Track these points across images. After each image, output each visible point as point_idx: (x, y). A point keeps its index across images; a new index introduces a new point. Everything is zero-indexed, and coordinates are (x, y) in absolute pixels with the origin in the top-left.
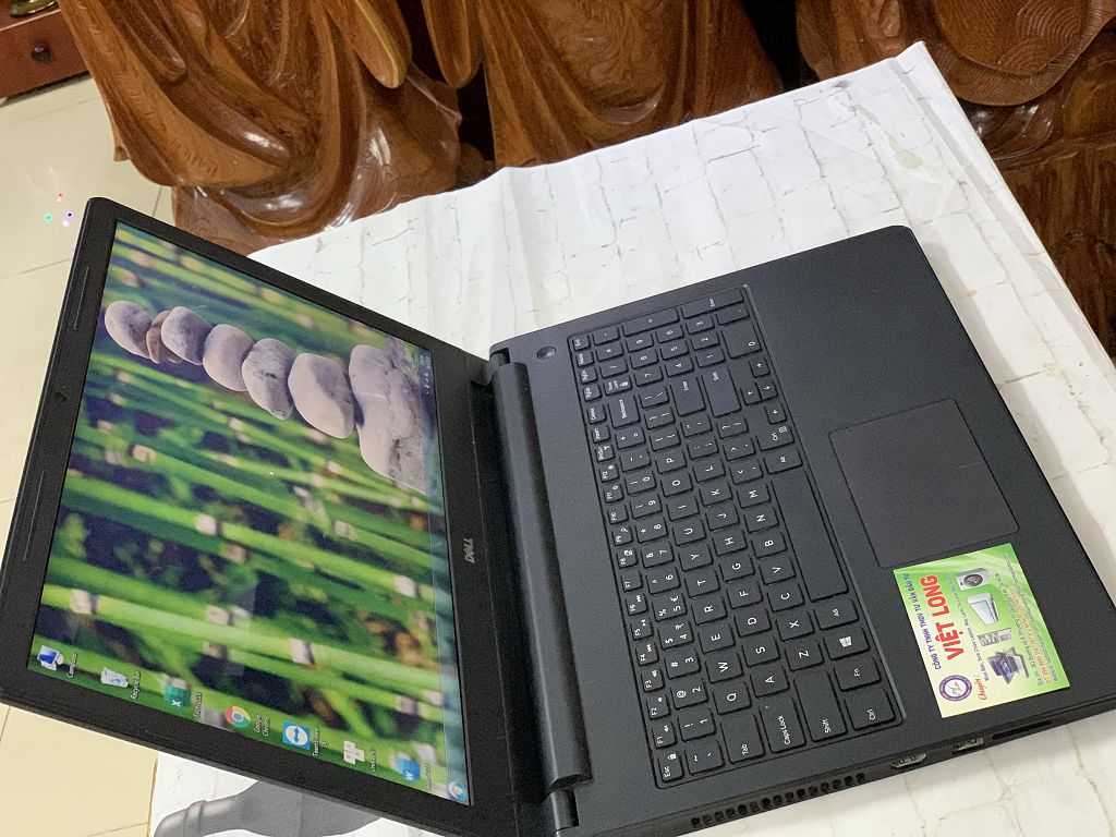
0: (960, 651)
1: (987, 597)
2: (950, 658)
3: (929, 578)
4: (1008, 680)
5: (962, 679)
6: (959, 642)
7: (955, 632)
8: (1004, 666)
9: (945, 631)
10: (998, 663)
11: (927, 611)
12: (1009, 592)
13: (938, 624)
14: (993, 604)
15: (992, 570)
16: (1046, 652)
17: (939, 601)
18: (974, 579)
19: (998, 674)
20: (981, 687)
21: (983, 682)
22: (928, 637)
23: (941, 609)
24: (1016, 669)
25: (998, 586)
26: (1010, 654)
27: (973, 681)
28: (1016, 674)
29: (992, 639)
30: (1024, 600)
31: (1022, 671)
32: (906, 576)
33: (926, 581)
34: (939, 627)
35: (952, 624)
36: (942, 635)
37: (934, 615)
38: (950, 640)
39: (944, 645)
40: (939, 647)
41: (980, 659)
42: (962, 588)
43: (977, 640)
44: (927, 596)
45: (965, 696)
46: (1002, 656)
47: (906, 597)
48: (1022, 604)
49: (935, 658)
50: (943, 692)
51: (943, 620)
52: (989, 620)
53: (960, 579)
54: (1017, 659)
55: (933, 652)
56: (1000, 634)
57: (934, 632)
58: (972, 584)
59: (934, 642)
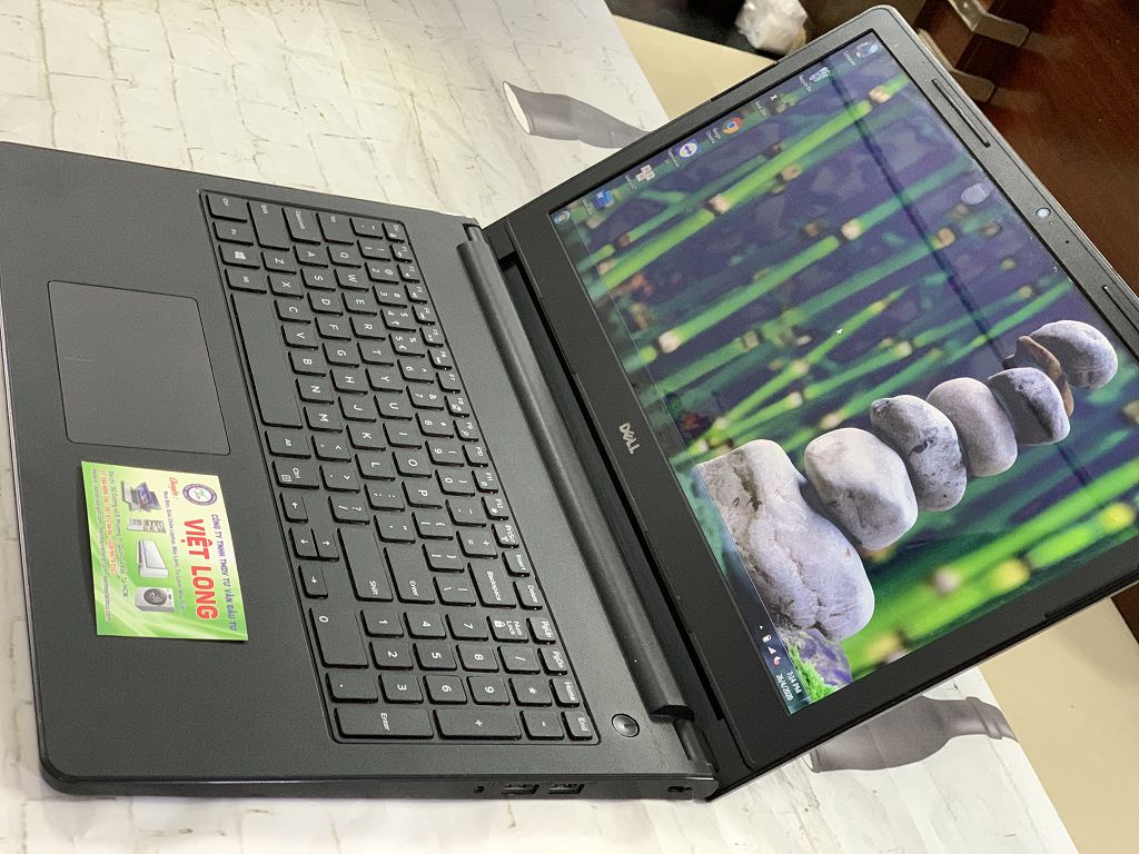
0: (188, 524)
1: (145, 572)
2: (201, 521)
3: (206, 616)
4: (144, 485)
5: (191, 500)
6: (188, 533)
7: (190, 544)
8: (145, 499)
9: (201, 548)
10: (150, 502)
11: (216, 575)
12: (118, 568)
13: (207, 557)
14: (140, 561)
15: (130, 603)
16: (97, 495)
17: (200, 583)
18: (154, 599)
19: (153, 494)
20: (173, 489)
21: (170, 491)
22: (221, 547)
23: (200, 573)
24: (133, 492)
25: (129, 582)
26: (134, 506)
27: (181, 495)
28: (134, 488)
29: (149, 525)
30: (103, 554)
31: (127, 488)
32: (233, 626)
33: (211, 612)
34: (206, 554)
35: (191, 553)
36: (205, 545)
37: (209, 569)
38: (196, 536)
39: (204, 534)
40: (210, 534)
41: (169, 511)
42: (170, 592)
43: (167, 528)
44: (213, 594)
45: (192, 486)
46: (144, 507)
47: (238, 599)
48: (108, 550)
49: (216, 525)
50: (214, 495)
51: (200, 561)
52: (150, 546)
53: (170, 603)
54: (129, 498)
55: (218, 530)
56: (141, 528)
57: (213, 550)
58: (157, 593)
59: (215, 540)
